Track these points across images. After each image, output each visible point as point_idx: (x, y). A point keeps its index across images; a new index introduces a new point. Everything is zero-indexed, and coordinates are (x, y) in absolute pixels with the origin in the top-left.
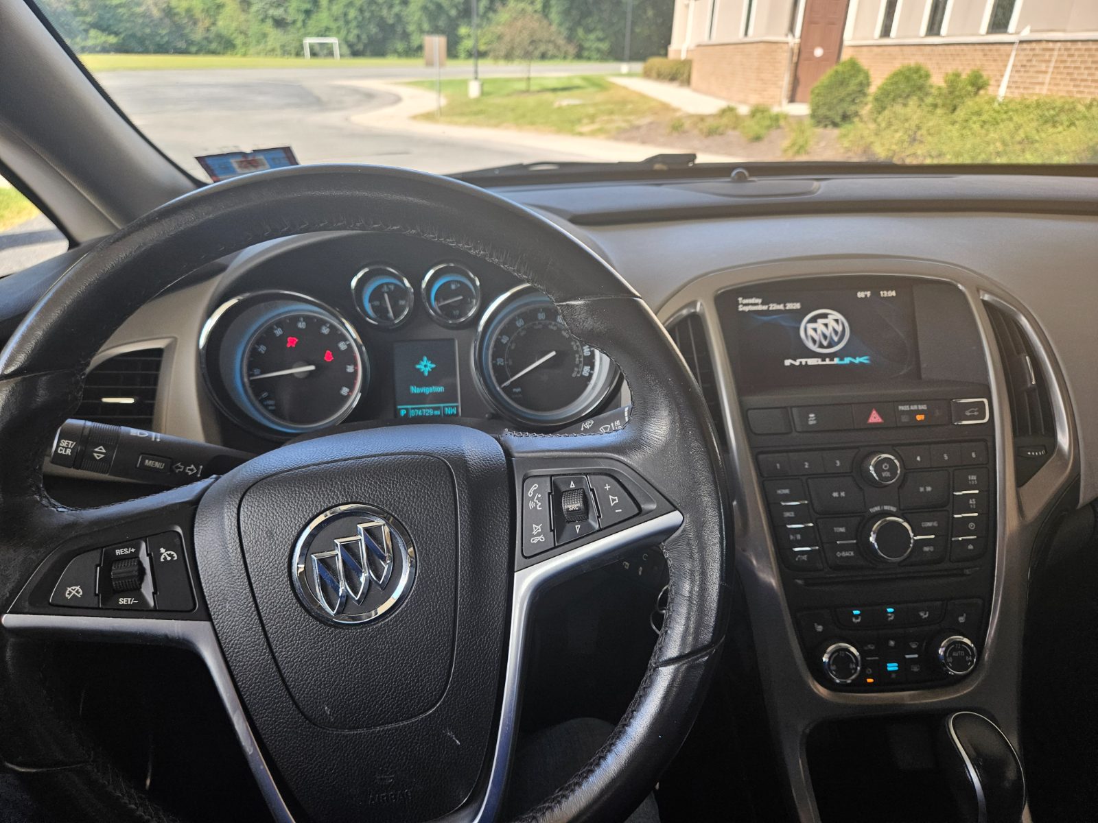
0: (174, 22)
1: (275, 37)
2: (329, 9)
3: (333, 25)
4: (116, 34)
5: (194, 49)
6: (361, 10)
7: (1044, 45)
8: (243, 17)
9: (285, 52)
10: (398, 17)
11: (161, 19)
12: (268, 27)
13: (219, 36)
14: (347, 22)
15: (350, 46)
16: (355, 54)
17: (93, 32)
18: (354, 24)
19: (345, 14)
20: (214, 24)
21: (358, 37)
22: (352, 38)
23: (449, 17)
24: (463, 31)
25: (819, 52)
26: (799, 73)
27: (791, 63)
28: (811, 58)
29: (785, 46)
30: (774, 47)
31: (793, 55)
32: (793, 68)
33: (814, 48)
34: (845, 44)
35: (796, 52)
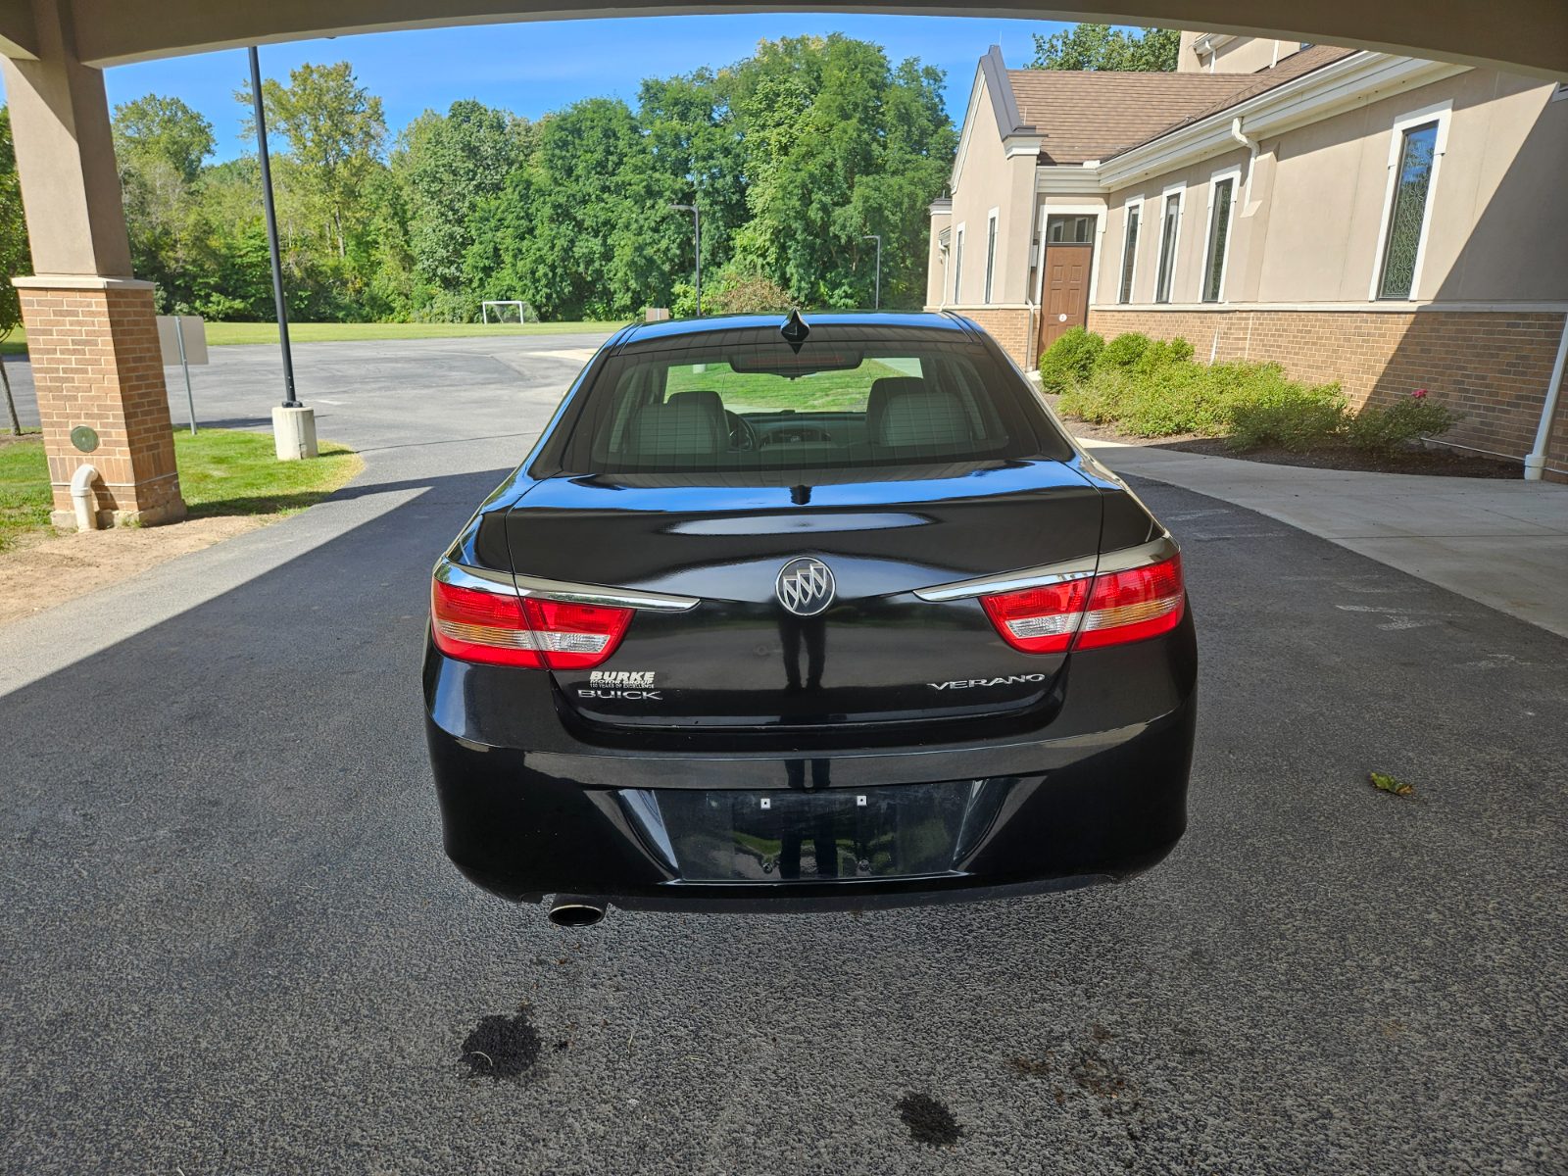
0: (317, 282)
1: (444, 299)
2: (514, 265)
3: (519, 285)
4: (244, 298)
5: (341, 315)
6: (553, 268)
7: (1238, 315)
8: (404, 276)
9: (456, 316)
10: (599, 273)
11: (302, 279)
12: (435, 288)
13: (373, 299)
14: (536, 281)
15: (538, 308)
16: (544, 318)
17: (215, 297)
18: (544, 282)
19: (533, 273)
20: (367, 285)
21: (549, 297)
22: (540, 298)
23: (662, 274)
24: (678, 288)
25: (1063, 318)
26: (1043, 338)
27: (1034, 328)
28: (1056, 323)
29: (1025, 313)
30: (1014, 314)
31: (1035, 321)
32: (1037, 333)
33: (1057, 314)
34: (1091, 308)
35: (1038, 317)
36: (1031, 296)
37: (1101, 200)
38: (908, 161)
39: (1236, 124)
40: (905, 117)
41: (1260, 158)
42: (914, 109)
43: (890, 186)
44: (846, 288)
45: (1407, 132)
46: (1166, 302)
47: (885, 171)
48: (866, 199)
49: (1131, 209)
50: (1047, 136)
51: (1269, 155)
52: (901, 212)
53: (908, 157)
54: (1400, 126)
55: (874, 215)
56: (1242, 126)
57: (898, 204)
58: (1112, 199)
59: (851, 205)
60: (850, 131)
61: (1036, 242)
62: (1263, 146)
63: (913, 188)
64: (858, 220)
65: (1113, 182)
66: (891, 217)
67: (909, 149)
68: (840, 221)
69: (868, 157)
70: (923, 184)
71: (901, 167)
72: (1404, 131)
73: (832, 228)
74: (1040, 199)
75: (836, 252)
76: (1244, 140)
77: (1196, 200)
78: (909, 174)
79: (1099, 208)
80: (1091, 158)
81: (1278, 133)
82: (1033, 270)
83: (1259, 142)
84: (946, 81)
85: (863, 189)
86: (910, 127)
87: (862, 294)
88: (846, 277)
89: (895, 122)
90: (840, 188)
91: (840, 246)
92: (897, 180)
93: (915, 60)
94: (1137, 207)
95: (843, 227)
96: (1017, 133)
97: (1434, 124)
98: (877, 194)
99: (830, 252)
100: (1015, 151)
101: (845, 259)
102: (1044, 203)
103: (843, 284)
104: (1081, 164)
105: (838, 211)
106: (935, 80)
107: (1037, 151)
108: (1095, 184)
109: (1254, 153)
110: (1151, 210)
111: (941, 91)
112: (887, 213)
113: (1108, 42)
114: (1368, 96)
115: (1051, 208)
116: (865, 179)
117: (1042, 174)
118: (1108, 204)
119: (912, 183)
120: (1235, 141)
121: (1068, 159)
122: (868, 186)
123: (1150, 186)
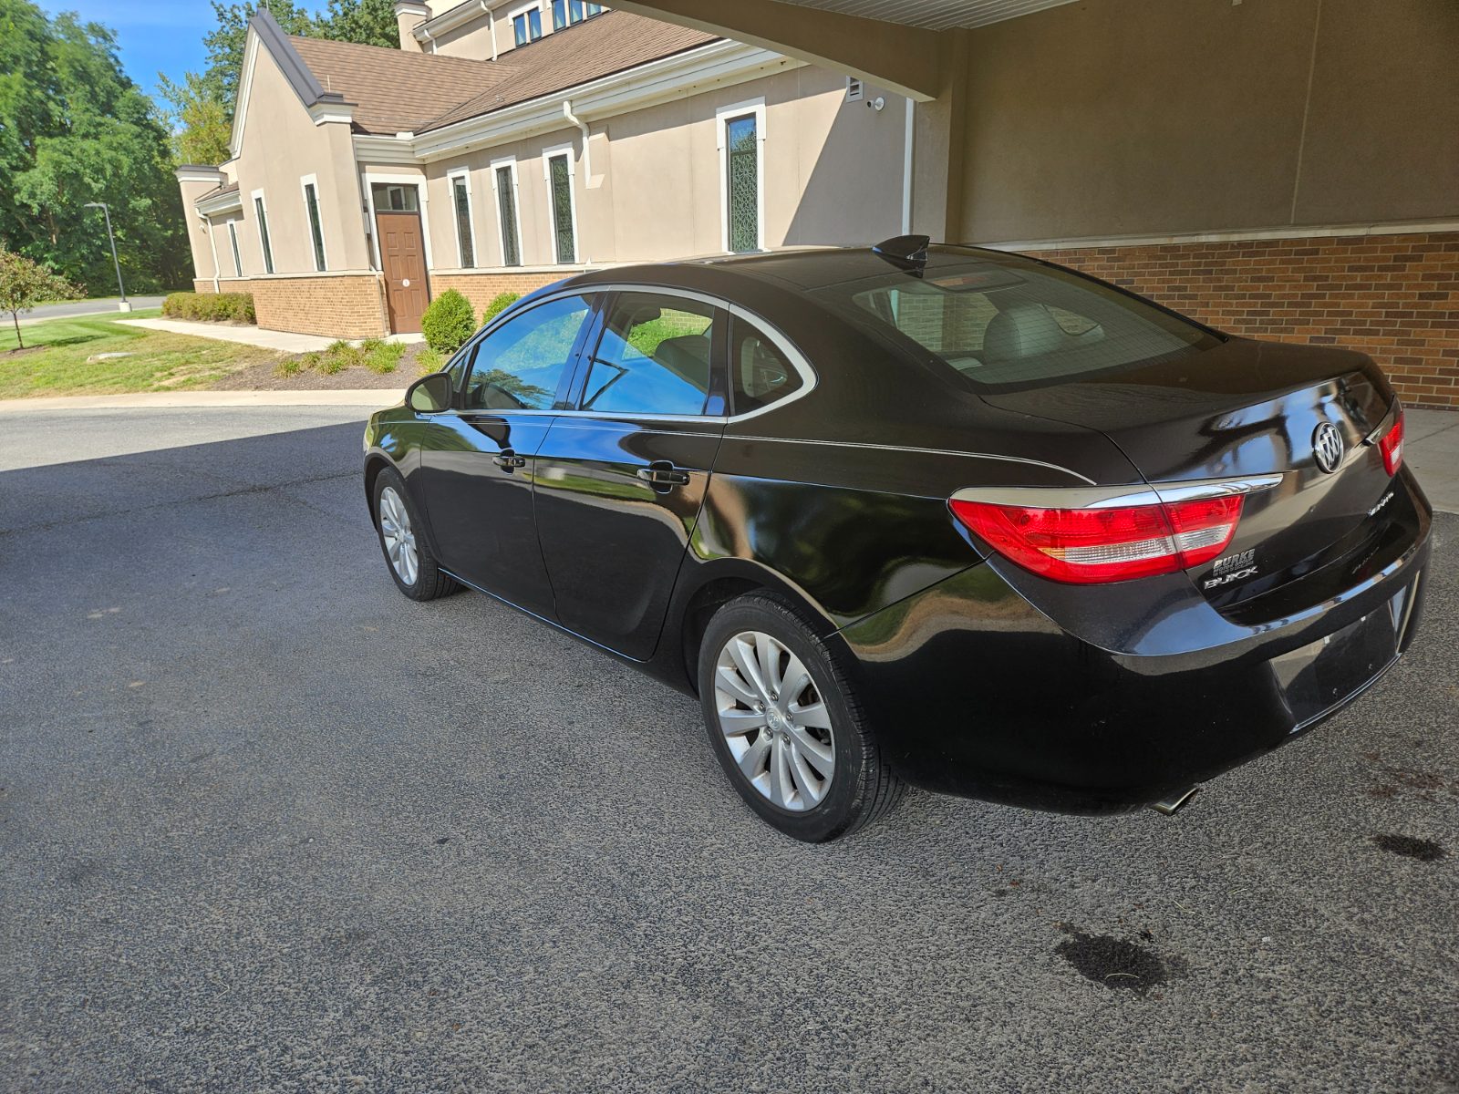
25: (406, 283)
26: (392, 304)
27: (382, 294)
28: (401, 288)
29: (372, 278)
30: (361, 280)
31: (381, 287)
32: (385, 298)
33: (400, 279)
34: (431, 273)
35: (383, 283)
36: (372, 262)
37: (419, 170)
38: (100, 124)
39: (567, 106)
40: (83, 76)
41: (592, 138)
42: (93, 68)
43: (83, 151)
44: (51, 263)
45: (729, 122)
46: (518, 265)
47: (73, 134)
48: (58, 164)
49: (455, 180)
50: (357, 105)
51: (602, 136)
52: (105, 178)
53: (98, 119)
54: (723, 116)
55: (69, 179)
56: (572, 108)
57: (99, 171)
58: (428, 169)
59: (37, 171)
60: (17, 87)
61: (366, 209)
62: (593, 126)
63: (114, 153)
64: (48, 187)
65: (428, 154)
66: (93, 184)
67: (97, 111)
68: (26, 188)
69: (46, 117)
70: (125, 149)
71: (92, 130)
72: (726, 120)
73: (17, 196)
74: (361, 167)
75: (27, 223)
76: (576, 121)
77: (531, 175)
78: (106, 139)
79: (415, 177)
80: (402, 128)
81: (605, 117)
82: (369, 237)
83: (587, 124)
84: (118, 41)
85: (48, 152)
86: (92, 87)
87: (73, 269)
88: (48, 251)
89: (72, 80)
90: (17, 150)
91: (30, 217)
92: (89, 145)
93: (72, 14)
94: (463, 178)
95: (32, 195)
96: (320, 99)
97: (753, 116)
98: (69, 159)
99: (19, 224)
100: (327, 118)
101: (41, 233)
102: (365, 172)
103: (46, 259)
104: (395, 135)
105: (19, 178)
106: (104, 38)
107: (349, 120)
108: (410, 156)
109: (585, 132)
110: (482, 183)
111: (114, 51)
112: (87, 180)
113: (292, 19)
114: (687, 90)
115: (374, 176)
116: (48, 141)
117: (358, 142)
118: (425, 174)
119: (110, 147)
120: (566, 120)
121: (379, 129)
122: (55, 149)
123: (476, 158)
